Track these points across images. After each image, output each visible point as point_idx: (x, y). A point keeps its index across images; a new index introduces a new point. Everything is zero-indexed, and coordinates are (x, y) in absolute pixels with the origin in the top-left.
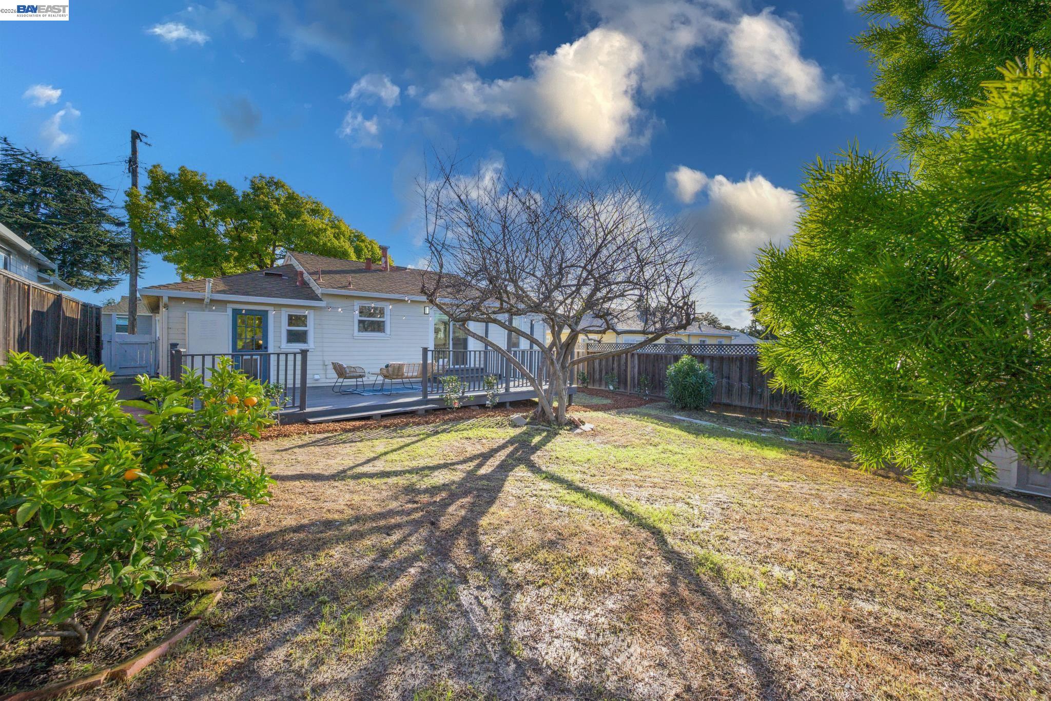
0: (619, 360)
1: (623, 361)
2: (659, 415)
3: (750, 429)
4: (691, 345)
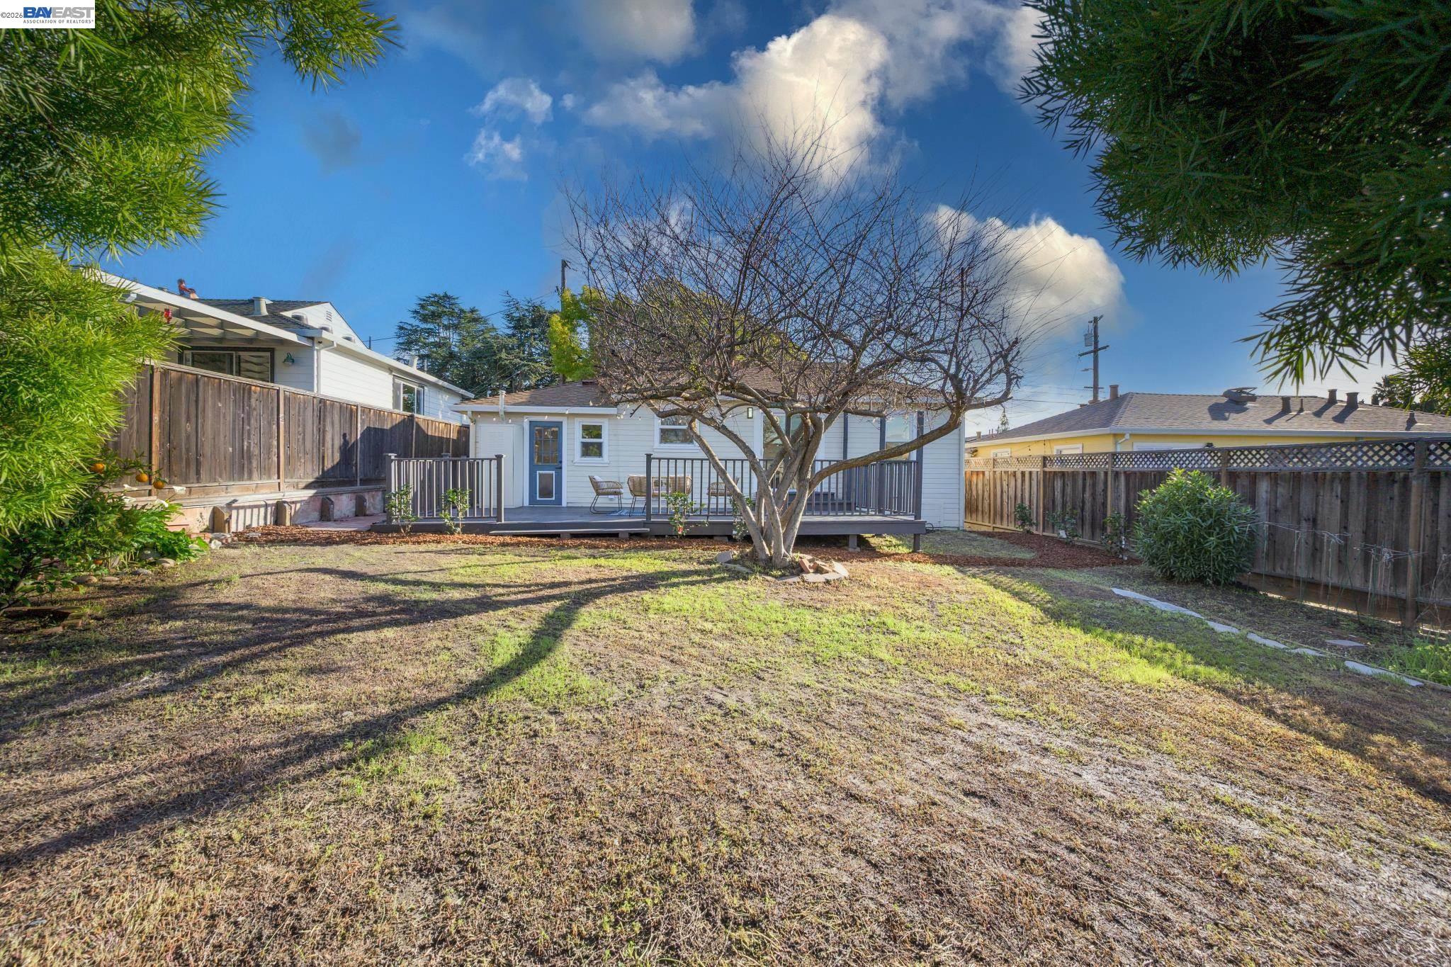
0: (1094, 485)
1: (1100, 487)
2: (1081, 585)
3: (1295, 636)
4: (1229, 450)
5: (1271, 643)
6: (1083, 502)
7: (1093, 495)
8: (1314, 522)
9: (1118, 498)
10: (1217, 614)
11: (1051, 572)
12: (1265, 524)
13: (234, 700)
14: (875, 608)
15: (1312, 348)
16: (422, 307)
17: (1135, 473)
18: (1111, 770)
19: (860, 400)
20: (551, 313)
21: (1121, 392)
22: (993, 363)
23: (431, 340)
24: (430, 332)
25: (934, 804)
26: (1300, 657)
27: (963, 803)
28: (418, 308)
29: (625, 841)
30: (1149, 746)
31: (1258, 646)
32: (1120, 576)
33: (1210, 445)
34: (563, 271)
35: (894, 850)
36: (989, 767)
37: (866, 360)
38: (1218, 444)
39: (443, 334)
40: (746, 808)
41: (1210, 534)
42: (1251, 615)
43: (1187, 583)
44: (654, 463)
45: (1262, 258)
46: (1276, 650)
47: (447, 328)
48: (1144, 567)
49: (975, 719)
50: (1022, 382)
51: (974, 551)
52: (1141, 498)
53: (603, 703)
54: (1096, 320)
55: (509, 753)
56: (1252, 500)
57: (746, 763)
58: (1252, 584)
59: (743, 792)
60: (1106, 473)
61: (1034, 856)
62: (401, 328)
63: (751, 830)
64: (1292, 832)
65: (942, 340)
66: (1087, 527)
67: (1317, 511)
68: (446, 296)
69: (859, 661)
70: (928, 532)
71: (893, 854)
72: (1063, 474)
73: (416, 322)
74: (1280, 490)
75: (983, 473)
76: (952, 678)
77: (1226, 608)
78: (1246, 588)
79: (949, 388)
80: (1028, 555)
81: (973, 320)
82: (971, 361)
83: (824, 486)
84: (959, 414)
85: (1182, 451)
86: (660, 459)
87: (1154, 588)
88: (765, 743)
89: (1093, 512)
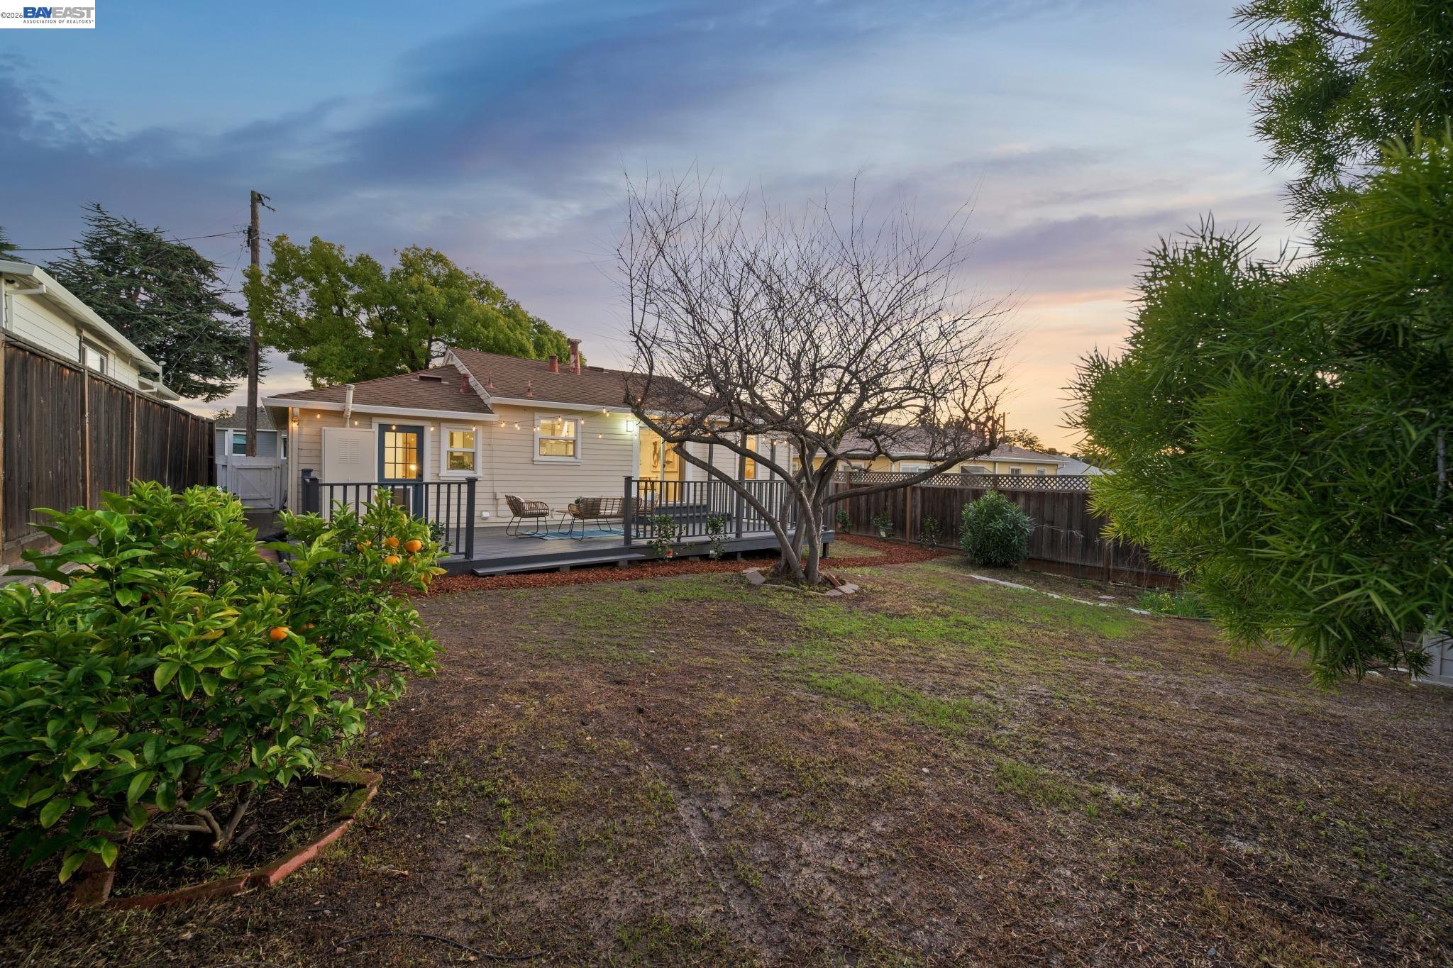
0: (895, 497)
1: (900, 498)
2: (952, 575)
4: (998, 476)
7: (894, 504)
9: (915, 506)
17: (929, 489)
44: (634, 485)
74: (1032, 503)
80: (879, 554)
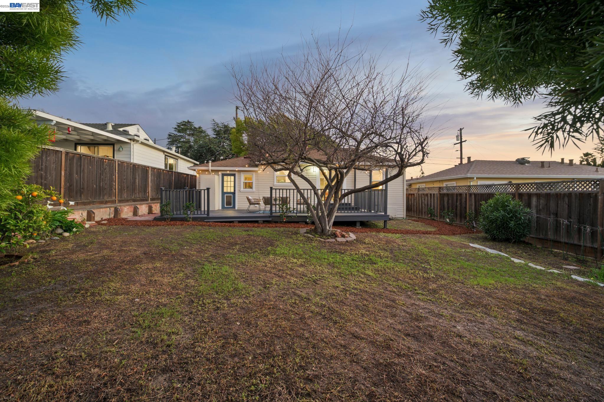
0: (461, 200)
1: (463, 200)
2: (456, 242)
3: (549, 264)
4: (519, 184)
5: (539, 267)
6: (457, 206)
7: (461, 203)
8: (556, 215)
9: (471, 205)
10: (515, 255)
11: (443, 236)
12: (535, 215)
13: (89, 294)
14: (367, 253)
15: (558, 134)
16: (178, 126)
17: (478, 194)
18: (469, 324)
19: (360, 164)
20: (232, 128)
21: (472, 160)
22: (416, 147)
23: (182, 140)
24: (182, 137)
25: (391, 340)
26: (552, 273)
27: (404, 340)
28: (176, 127)
29: (255, 357)
30: (486, 314)
31: (533, 268)
32: (473, 238)
33: (510, 182)
34: (236, 111)
35: (373, 362)
36: (416, 323)
37: (363, 147)
38: (514, 182)
39: (187, 137)
40: (308, 342)
41: (511, 220)
42: (530, 255)
43: (502, 241)
44: (274, 191)
45: (533, 97)
46: (541, 270)
47: (189, 135)
48: (483, 234)
49: (410, 301)
50: (429, 155)
51: (410, 228)
52: (481, 205)
53: (248, 295)
54: (461, 130)
55: (206, 317)
56: (529, 205)
57: (309, 322)
58: (530, 242)
59: (307, 335)
60: (466, 194)
61: (435, 364)
62: (170, 135)
63: (310, 352)
64: (550, 353)
65: (395, 138)
66: (458, 217)
67: (557, 210)
68: (188, 122)
69: (360, 276)
70: (390, 219)
71: (373, 363)
72: (448, 195)
73: (176, 133)
74: (541, 201)
75: (414, 194)
76: (400, 283)
77: (519, 252)
78: (527, 243)
79: (398, 158)
80: (433, 230)
81: (408, 129)
82: (407, 146)
83: (346, 200)
84: (402, 169)
85: (498, 185)
86: (276, 189)
87: (487, 243)
88: (317, 313)
89: (461, 210)
